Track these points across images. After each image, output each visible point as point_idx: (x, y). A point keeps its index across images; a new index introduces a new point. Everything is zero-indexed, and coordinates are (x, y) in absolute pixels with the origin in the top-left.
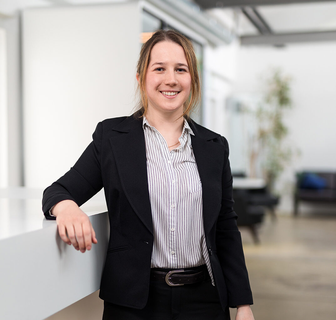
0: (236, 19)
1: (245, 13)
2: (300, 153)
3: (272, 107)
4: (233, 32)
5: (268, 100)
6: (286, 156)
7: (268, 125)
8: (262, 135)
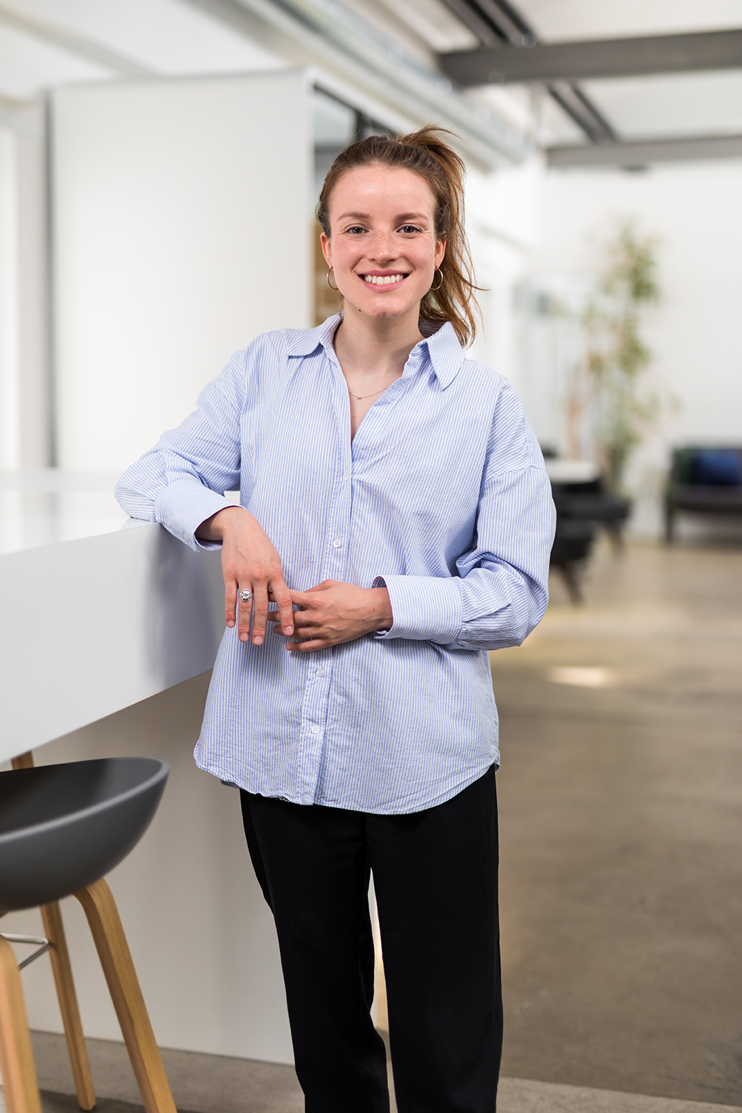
0: (535, 108)
1: (556, 96)
2: (676, 405)
3: (615, 305)
4: (528, 138)
5: (607, 288)
6: (647, 413)
7: (607, 344)
8: (596, 365)
